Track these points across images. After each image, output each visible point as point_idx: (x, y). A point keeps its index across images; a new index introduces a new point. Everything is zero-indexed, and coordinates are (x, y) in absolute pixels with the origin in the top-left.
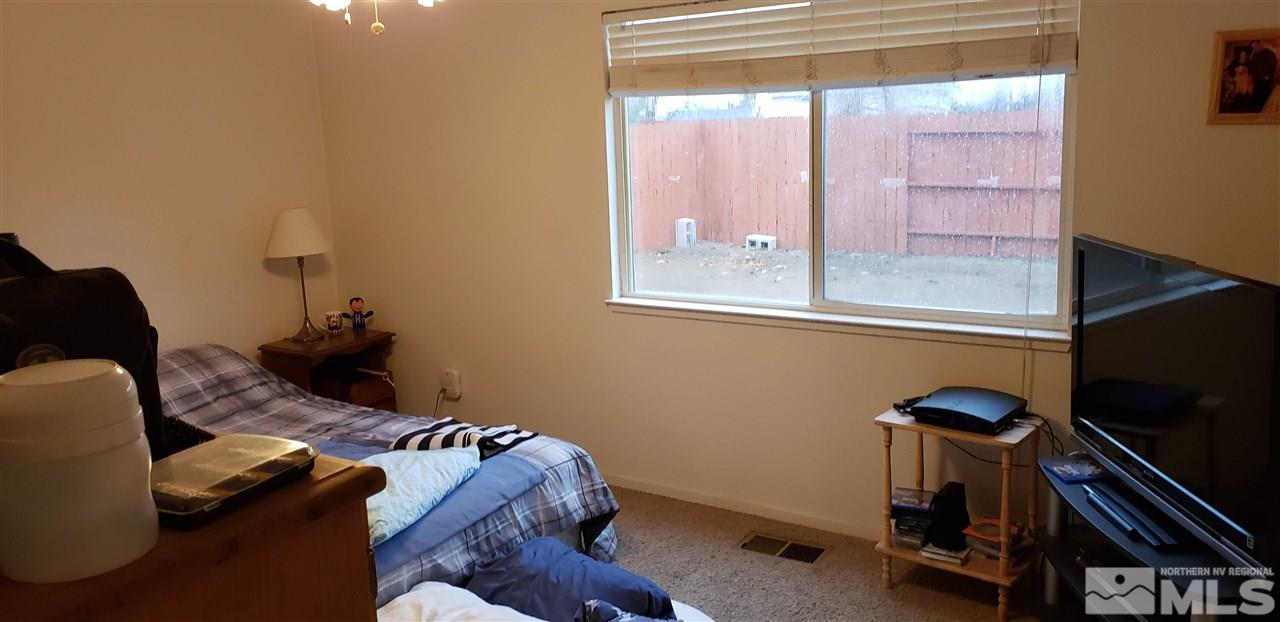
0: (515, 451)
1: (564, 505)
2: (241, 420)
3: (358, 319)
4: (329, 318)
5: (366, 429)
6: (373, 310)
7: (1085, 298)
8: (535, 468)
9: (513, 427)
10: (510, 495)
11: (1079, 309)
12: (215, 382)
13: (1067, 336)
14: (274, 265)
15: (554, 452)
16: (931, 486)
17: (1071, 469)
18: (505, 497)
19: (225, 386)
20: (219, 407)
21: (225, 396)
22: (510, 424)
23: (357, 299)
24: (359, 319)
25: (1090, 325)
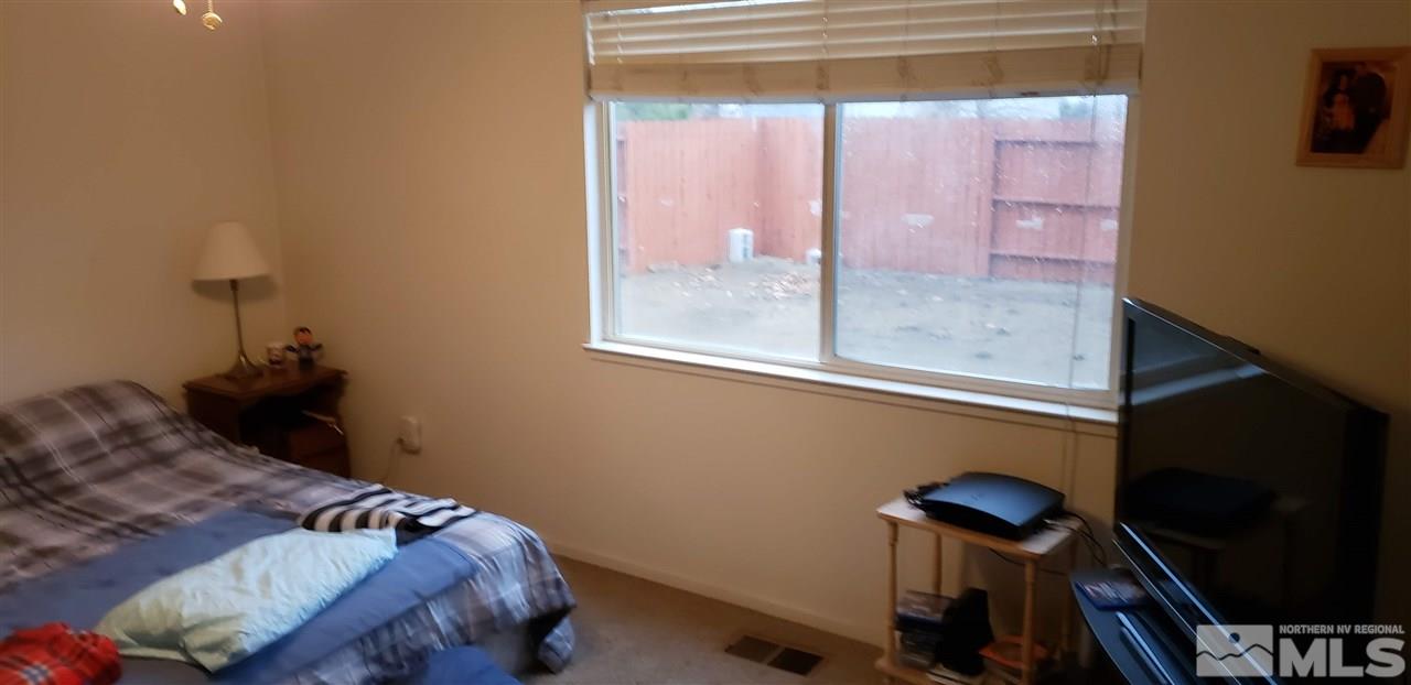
0: (444, 535)
1: (501, 603)
2: (141, 478)
3: (304, 354)
4: (269, 350)
5: (281, 495)
6: (324, 345)
7: (1135, 371)
8: (464, 557)
9: (450, 502)
10: (425, 593)
11: (1128, 383)
12: (116, 428)
13: (1112, 418)
14: (205, 288)
15: (495, 534)
16: (951, 590)
17: (1107, 590)
18: (418, 595)
19: (129, 434)
20: (118, 460)
21: (126, 447)
22: (445, 497)
23: (303, 330)
24: (306, 353)
25: (1142, 406)
